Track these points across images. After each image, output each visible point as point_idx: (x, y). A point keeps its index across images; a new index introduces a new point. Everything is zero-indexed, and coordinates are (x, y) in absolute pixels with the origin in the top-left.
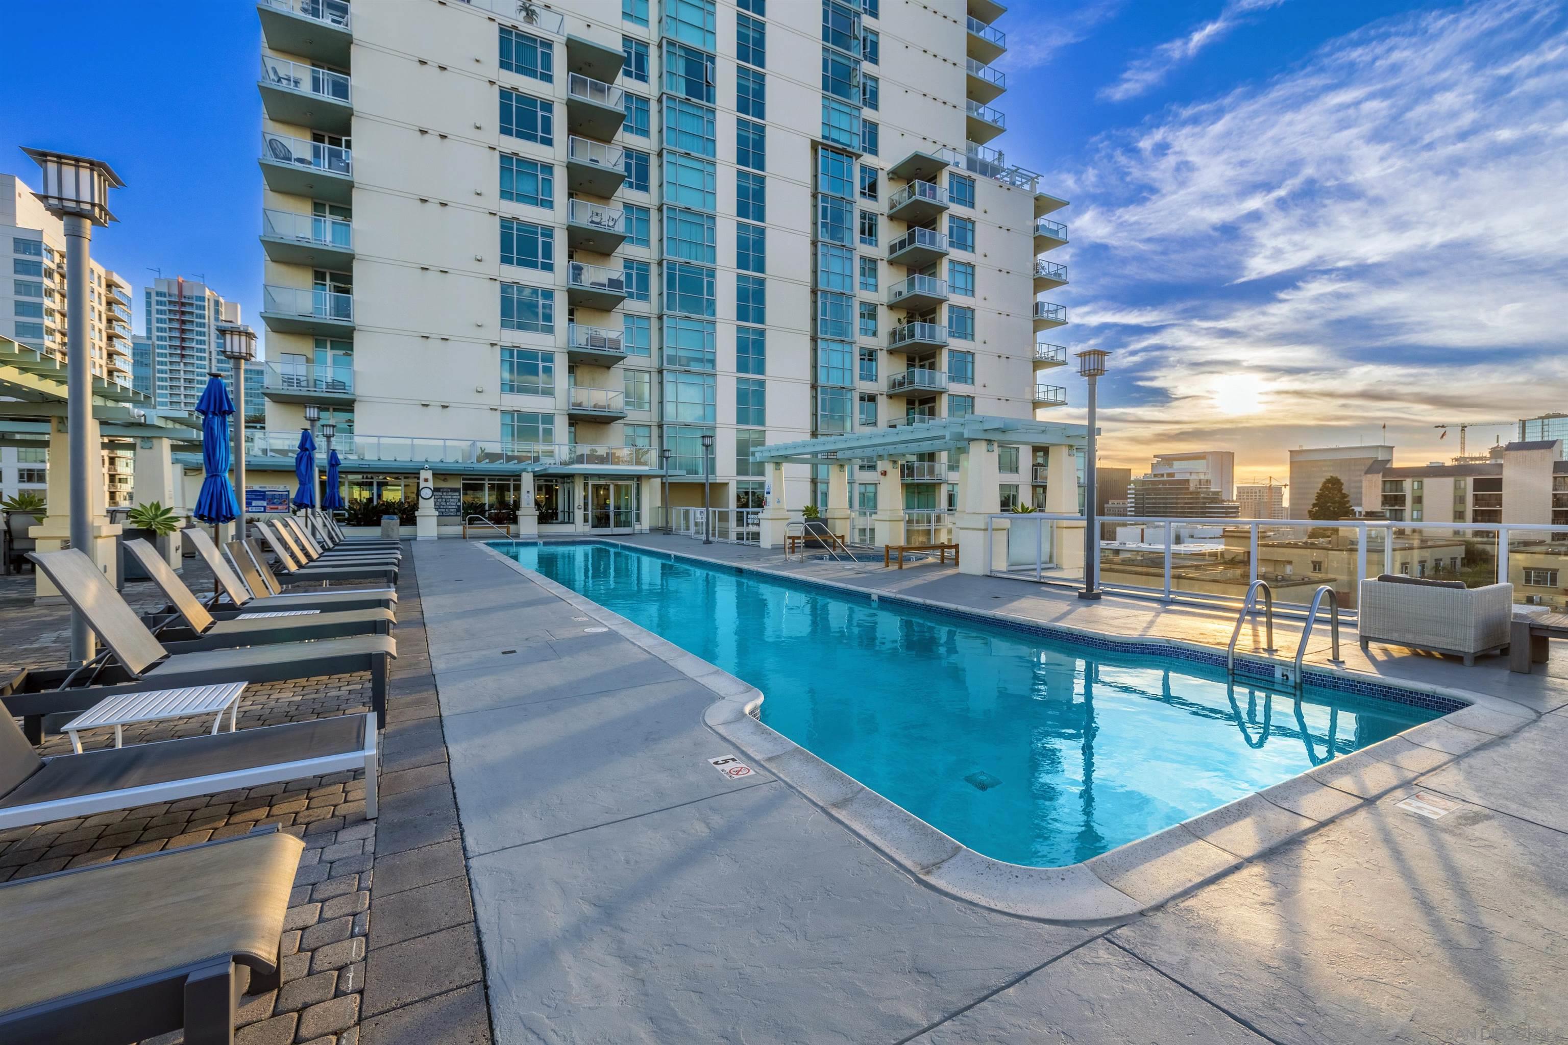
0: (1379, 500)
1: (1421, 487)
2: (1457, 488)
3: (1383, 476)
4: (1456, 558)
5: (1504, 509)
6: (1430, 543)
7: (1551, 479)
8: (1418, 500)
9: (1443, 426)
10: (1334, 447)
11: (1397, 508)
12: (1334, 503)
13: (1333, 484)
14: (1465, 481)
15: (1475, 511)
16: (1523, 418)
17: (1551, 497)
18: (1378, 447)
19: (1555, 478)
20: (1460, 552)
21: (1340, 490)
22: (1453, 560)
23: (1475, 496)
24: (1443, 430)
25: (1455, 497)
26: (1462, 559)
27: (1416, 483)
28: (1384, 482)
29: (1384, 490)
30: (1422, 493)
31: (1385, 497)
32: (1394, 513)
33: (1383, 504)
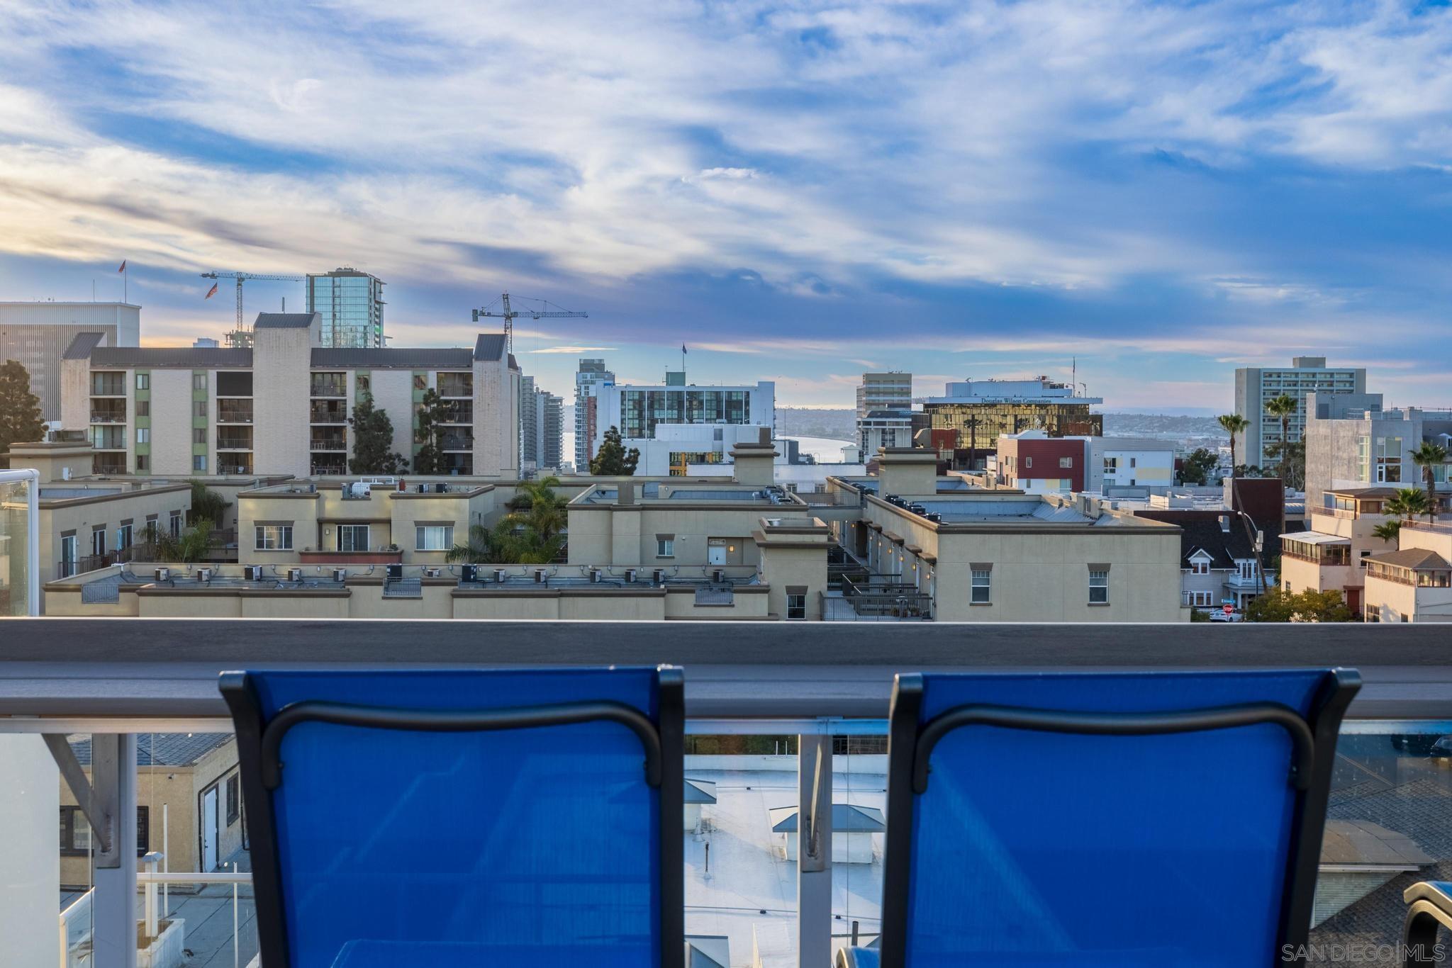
0: (87, 408)
1: (147, 387)
2: (196, 388)
3: (92, 365)
4: (178, 512)
5: (255, 424)
6: (144, 488)
7: (309, 375)
8: (144, 409)
9: (213, 276)
10: (45, 300)
11: (113, 423)
12: (14, 414)
13: (13, 377)
14: (206, 375)
15: (220, 428)
16: (312, 272)
17: (308, 405)
18: (114, 306)
19: (313, 374)
20: (183, 500)
21: (25, 388)
22: (175, 513)
23: (220, 402)
24: (213, 281)
25: (194, 403)
26: (188, 512)
27: (140, 378)
28: (94, 374)
29: (94, 391)
30: (149, 396)
31: (96, 402)
32: (109, 432)
33: (94, 416)
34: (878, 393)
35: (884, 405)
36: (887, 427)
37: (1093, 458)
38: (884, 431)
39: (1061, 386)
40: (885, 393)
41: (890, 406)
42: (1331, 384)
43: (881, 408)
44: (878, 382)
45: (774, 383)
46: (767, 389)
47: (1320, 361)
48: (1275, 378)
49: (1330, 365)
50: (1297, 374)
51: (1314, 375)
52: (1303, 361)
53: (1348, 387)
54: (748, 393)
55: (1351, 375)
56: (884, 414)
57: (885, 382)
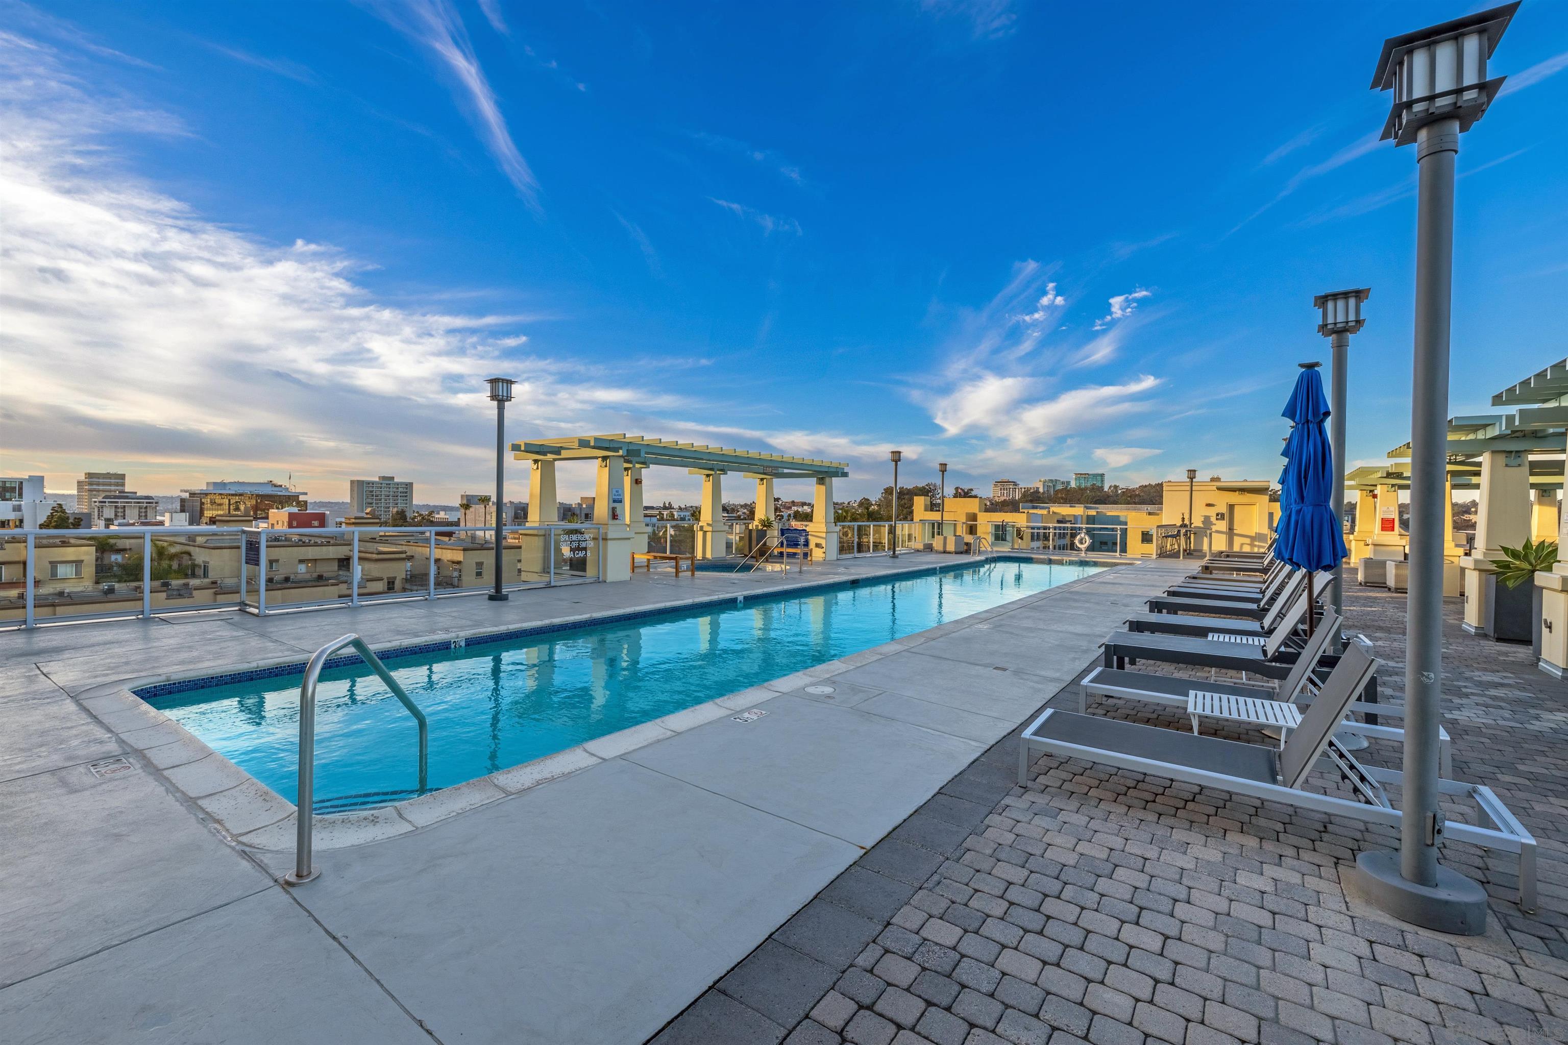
34: (98, 484)
35: (115, 491)
36: (119, 504)
37: (330, 521)
38: (116, 507)
39: (281, 486)
40: (104, 485)
41: (119, 492)
42: (398, 488)
43: (113, 493)
44: (99, 478)
45: (42, 478)
46: (39, 481)
47: (393, 478)
48: (371, 485)
49: (396, 480)
50: (381, 484)
51: (389, 484)
52: (384, 478)
53: (405, 490)
54: (22, 483)
55: (407, 485)
56: (115, 497)
57: (103, 478)
